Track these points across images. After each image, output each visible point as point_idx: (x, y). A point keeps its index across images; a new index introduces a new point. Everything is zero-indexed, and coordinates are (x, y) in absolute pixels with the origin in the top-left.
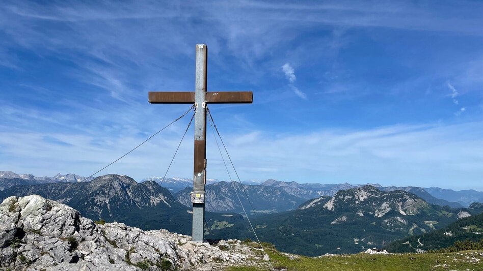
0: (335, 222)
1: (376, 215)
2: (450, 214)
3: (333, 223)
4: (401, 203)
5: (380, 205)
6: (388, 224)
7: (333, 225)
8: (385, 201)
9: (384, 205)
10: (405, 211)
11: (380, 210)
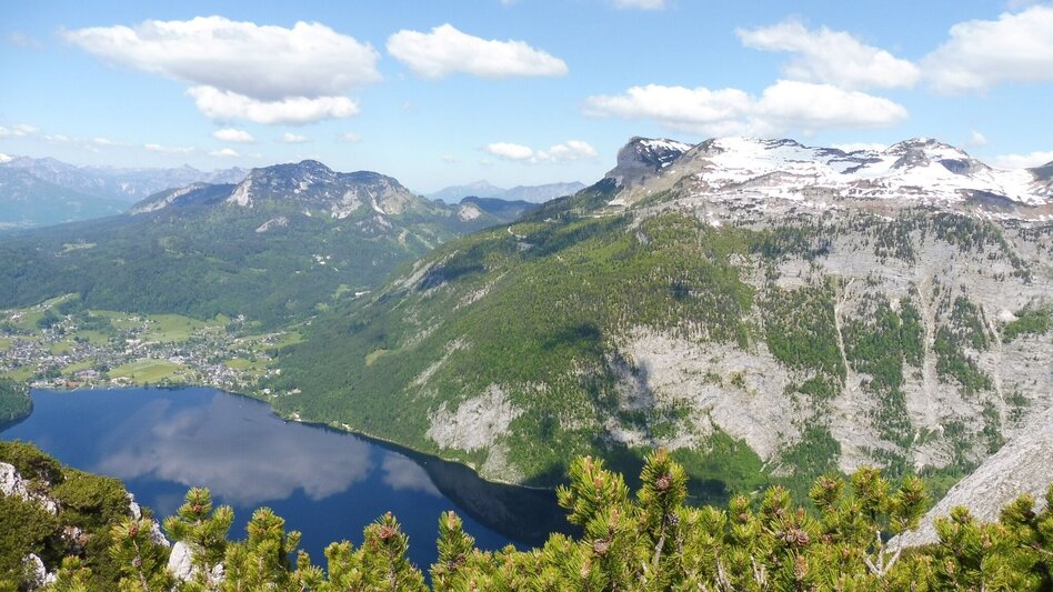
0: (266, 229)
1: (334, 214)
2: (448, 213)
3: (259, 230)
4: (375, 194)
5: (340, 197)
6: (364, 230)
7: (262, 233)
8: (347, 189)
9: (348, 196)
10: (383, 208)
11: (341, 207)
